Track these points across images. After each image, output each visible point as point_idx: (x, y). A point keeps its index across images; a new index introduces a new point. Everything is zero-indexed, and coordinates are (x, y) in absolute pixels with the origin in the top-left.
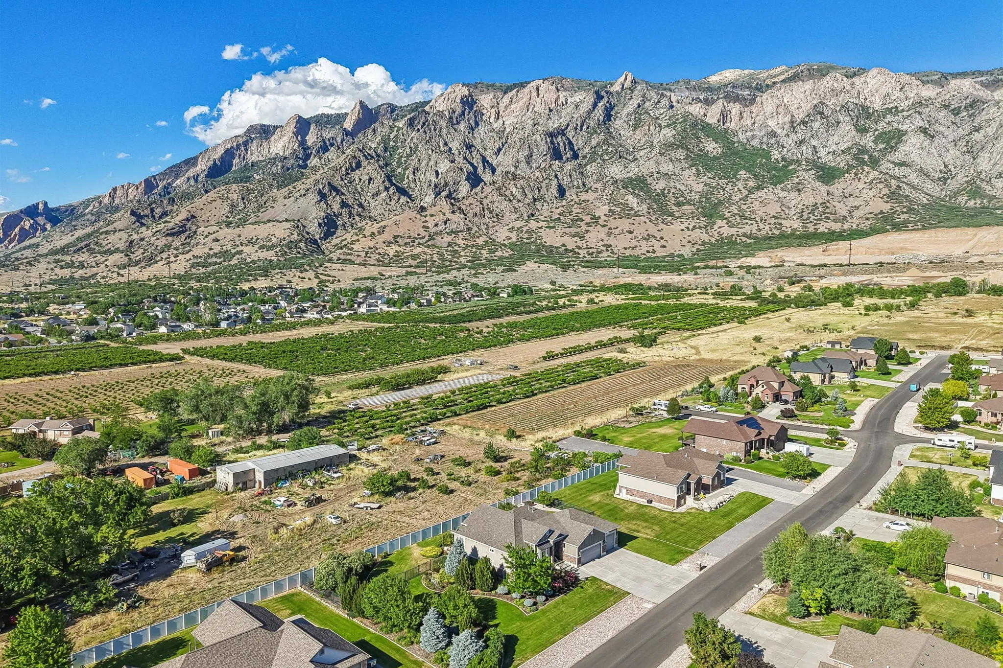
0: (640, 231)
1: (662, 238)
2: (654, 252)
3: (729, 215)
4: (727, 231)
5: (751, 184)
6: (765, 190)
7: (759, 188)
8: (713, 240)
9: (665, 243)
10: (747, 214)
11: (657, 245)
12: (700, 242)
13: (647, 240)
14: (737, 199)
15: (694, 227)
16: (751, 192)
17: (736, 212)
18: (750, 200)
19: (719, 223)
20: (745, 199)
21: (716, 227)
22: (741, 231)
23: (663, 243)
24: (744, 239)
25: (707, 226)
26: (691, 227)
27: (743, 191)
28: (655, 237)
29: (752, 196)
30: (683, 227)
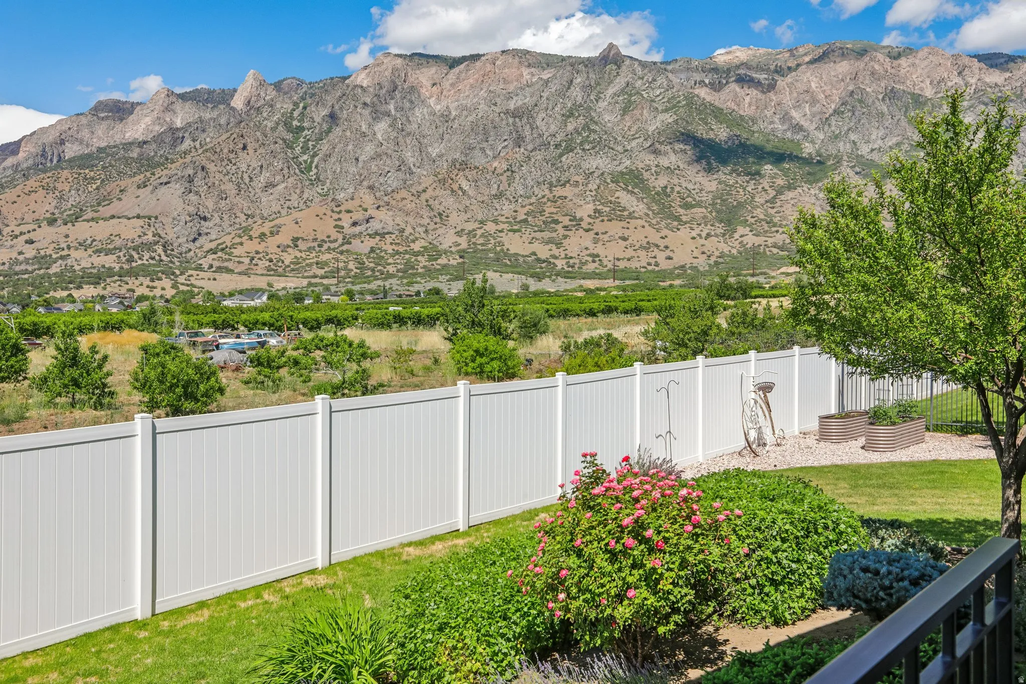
0: (637, 237)
1: (667, 247)
2: (657, 265)
3: (753, 220)
4: (751, 240)
5: (780, 182)
6: (799, 190)
7: (790, 187)
8: (734, 251)
9: (671, 254)
10: (776, 220)
11: (661, 256)
12: (717, 253)
13: (646, 249)
14: (762, 201)
15: (708, 235)
16: (780, 192)
17: (762, 216)
18: (778, 204)
19: (741, 230)
20: (772, 201)
21: (736, 236)
22: (770, 241)
23: (668, 253)
24: (775, 251)
25: (724, 235)
26: (704, 234)
27: (770, 191)
28: (657, 246)
29: (782, 197)
30: (694, 234)
